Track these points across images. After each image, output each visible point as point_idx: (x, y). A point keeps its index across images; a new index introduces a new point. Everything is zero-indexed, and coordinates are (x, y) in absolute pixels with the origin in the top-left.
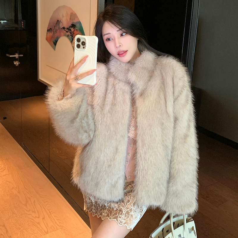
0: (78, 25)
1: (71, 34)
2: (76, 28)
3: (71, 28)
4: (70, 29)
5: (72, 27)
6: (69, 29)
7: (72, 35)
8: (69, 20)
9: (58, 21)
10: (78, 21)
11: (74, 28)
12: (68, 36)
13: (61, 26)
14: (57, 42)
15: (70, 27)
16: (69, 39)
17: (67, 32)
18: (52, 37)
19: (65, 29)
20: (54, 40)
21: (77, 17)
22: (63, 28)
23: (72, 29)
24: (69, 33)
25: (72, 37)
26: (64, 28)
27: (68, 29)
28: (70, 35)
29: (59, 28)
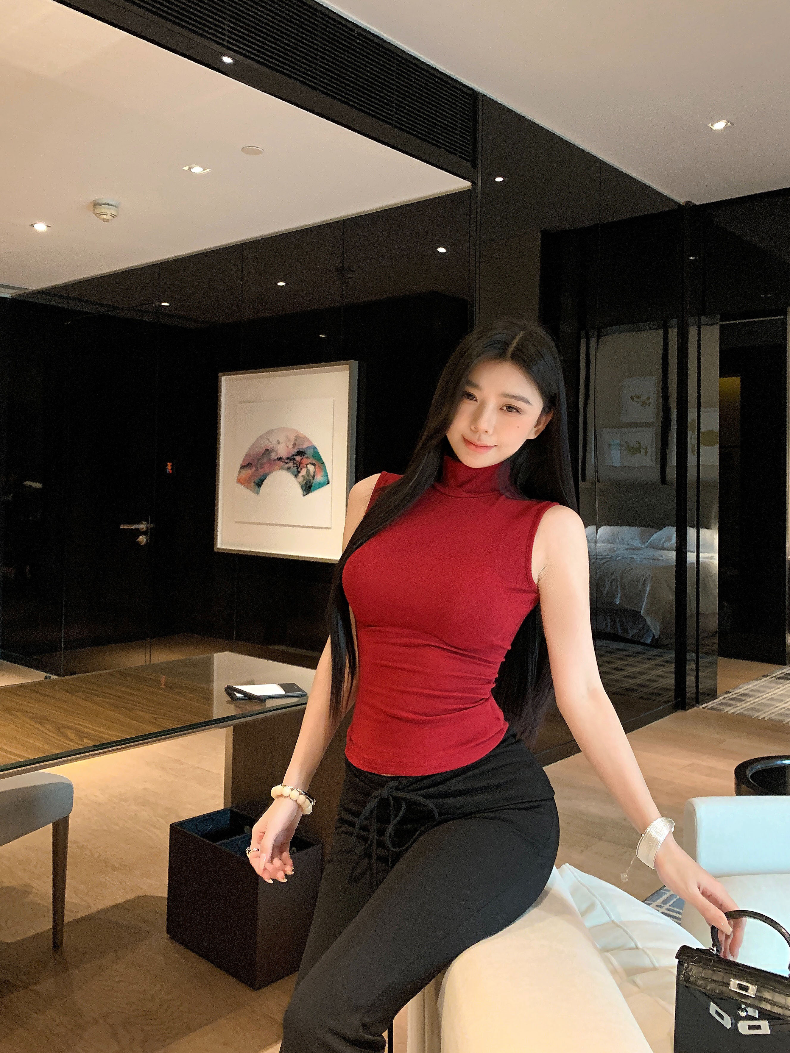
0: (310, 452)
1: (295, 465)
2: (306, 456)
3: (295, 457)
4: (294, 459)
5: (296, 455)
6: (291, 459)
7: (297, 466)
8: (291, 447)
9: (267, 450)
10: (310, 445)
11: (301, 457)
12: (289, 469)
13: (274, 456)
14: (262, 481)
15: (293, 456)
16: (292, 473)
17: (287, 463)
18: (252, 475)
19: (283, 460)
20: (256, 479)
21: (308, 440)
22: (277, 458)
23: (298, 458)
24: (291, 465)
25: (298, 468)
26: (280, 459)
27: (288, 458)
28: (294, 467)
29: (270, 459)
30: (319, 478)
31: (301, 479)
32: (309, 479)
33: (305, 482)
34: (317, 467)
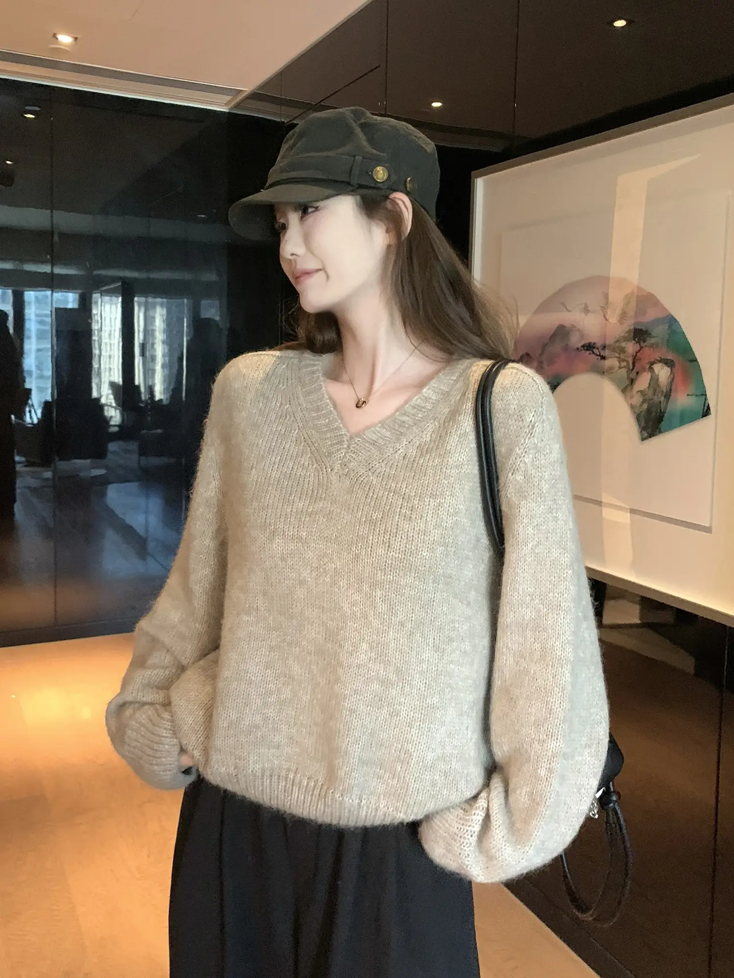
0: (659, 332)
1: (624, 364)
2: (651, 340)
3: (623, 344)
4: (621, 349)
5: (628, 339)
6: (614, 348)
7: (628, 366)
8: (615, 318)
9: (562, 327)
10: (660, 315)
11: (638, 342)
12: (608, 371)
13: (575, 341)
15: (617, 341)
16: (617, 382)
17: (606, 358)
19: (596, 351)
21: (658, 304)
22: (583, 346)
23: (632, 347)
24: (614, 362)
25: (629, 372)
26: (589, 347)
27: (608, 347)
28: (620, 368)
29: (566, 348)
30: (682, 400)
31: (637, 400)
32: (656, 399)
33: (645, 406)
34: (678, 369)
